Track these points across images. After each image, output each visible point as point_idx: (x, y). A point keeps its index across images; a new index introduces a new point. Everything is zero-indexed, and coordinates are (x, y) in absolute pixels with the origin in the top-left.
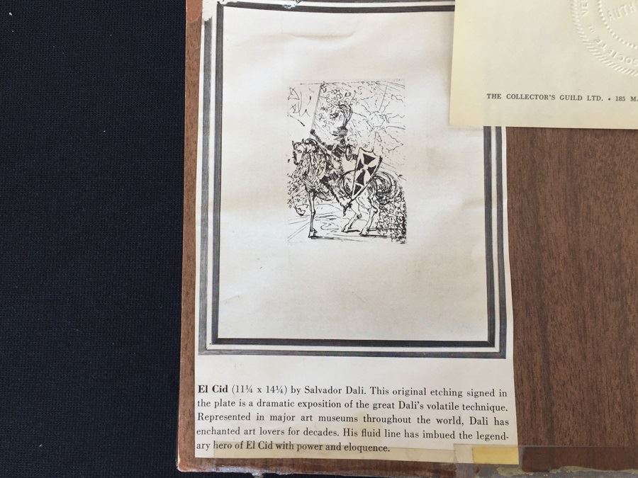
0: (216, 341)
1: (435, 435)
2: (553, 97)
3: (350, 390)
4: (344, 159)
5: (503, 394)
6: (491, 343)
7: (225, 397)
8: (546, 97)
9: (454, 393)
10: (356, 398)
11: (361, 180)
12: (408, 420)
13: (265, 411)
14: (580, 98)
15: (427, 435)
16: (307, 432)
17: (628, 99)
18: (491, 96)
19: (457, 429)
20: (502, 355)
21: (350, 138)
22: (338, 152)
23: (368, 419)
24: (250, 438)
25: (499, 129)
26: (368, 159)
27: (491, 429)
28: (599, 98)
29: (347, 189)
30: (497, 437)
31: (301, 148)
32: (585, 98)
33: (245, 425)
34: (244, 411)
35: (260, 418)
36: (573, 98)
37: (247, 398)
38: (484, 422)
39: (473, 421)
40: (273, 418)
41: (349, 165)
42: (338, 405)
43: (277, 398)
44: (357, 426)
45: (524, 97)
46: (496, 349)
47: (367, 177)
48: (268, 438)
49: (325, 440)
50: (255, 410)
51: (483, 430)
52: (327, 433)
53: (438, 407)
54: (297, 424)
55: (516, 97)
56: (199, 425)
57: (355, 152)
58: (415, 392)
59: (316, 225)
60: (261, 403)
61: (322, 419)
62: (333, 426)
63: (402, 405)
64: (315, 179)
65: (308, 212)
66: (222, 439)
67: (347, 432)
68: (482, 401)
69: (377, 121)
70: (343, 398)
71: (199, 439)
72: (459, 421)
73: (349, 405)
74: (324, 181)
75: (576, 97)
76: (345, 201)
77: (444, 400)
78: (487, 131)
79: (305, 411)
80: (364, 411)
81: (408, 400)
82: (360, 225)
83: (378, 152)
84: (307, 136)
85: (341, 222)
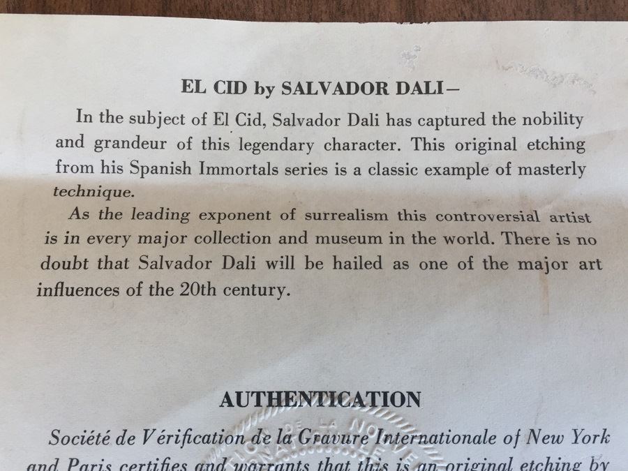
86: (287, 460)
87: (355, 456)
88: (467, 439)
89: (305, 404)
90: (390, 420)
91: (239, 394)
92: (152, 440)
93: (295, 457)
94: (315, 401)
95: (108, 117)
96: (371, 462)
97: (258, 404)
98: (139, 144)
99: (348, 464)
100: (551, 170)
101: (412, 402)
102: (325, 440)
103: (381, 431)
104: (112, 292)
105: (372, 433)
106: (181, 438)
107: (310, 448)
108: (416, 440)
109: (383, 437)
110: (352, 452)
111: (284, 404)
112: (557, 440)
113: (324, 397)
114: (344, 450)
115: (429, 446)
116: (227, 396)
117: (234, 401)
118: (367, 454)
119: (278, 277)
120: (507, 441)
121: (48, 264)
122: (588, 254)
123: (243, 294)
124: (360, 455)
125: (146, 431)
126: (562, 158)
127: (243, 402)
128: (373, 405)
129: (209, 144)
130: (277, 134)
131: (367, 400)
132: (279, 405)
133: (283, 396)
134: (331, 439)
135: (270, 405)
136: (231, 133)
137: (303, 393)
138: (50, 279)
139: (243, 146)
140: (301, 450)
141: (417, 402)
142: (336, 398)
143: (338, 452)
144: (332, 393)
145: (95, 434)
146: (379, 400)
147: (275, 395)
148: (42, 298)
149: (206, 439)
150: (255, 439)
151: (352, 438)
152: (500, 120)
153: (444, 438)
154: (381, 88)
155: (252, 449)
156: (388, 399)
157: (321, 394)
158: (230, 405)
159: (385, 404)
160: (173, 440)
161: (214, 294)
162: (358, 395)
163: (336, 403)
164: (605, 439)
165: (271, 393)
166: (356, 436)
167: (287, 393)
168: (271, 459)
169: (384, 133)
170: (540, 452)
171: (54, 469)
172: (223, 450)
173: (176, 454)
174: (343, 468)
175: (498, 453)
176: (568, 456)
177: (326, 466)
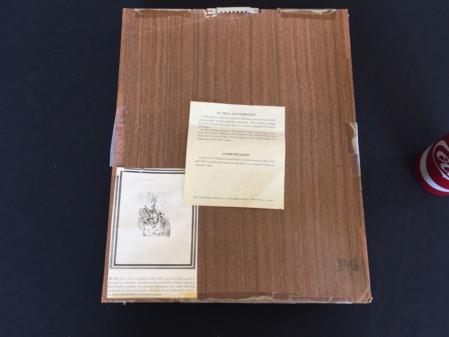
0: (115, 265)
1: (175, 290)
3: (152, 278)
4: (154, 214)
5: (194, 279)
6: (191, 265)
7: (117, 281)
8: (209, 198)
9: (180, 279)
10: (153, 281)
11: (158, 220)
12: (168, 287)
13: (128, 285)
15: (172, 291)
16: (139, 291)
17: (230, 199)
18: (194, 197)
19: (181, 289)
20: (194, 268)
21: (156, 208)
22: (152, 212)
23: (157, 286)
24: (123, 292)
25: (196, 206)
26: (160, 214)
27: (190, 288)
29: (154, 222)
30: (191, 291)
31: (142, 211)
32: (219, 198)
33: (122, 289)
34: (122, 285)
35: (126, 287)
36: (216, 198)
37: (122, 281)
38: (188, 287)
39: (185, 286)
40: (130, 287)
41: (155, 215)
42: (149, 283)
43: (131, 281)
44: (153, 289)
46: (193, 266)
47: (160, 219)
48: (128, 293)
49: (144, 293)
50: (125, 285)
51: (188, 289)
52: (145, 290)
53: (176, 283)
54: (137, 288)
55: (201, 198)
56: (108, 289)
57: (157, 212)
58: (170, 279)
59: (145, 232)
60: (126, 283)
61: (144, 287)
62: (146, 289)
63: (166, 282)
64: (145, 219)
65: (143, 228)
66: (115, 293)
67: (150, 290)
68: (188, 281)
69: (163, 203)
70: (150, 281)
71: (108, 293)
72: (181, 287)
73: (152, 283)
74: (148, 220)
76: (153, 226)
77: (178, 281)
78: (193, 206)
79: (139, 285)
80: (156, 284)
81: (168, 281)
82: (157, 232)
83: (163, 212)
84: (144, 207)
85: (152, 231)
87: (240, 162)
90: (245, 157)
91: (225, 153)
92: (213, 159)
93: (232, 162)
94: (235, 155)
95: (206, 117)
96: (242, 163)
97: (227, 155)
98: (211, 121)
100: (271, 127)
101: (248, 155)
102: (236, 160)
103: (244, 159)
104: (208, 139)
105: (242, 159)
106: (216, 159)
107: (234, 161)
108: (248, 160)
112: (268, 161)
116: (223, 153)
119: (230, 139)
120: (261, 161)
121: (198, 136)
122: (274, 138)
123: (226, 141)
125: (212, 157)
126: (272, 125)
128: (243, 155)
129: (221, 121)
130: (231, 120)
133: (231, 154)
136: (224, 120)
137: (233, 154)
138: (199, 137)
139: (226, 121)
142: (238, 155)
145: (205, 157)
147: (229, 154)
148: (198, 140)
149: (220, 159)
150: (227, 159)
151: (240, 160)
152: (263, 120)
154: (246, 114)
156: (245, 155)
158: (223, 155)
161: (222, 140)
162: (241, 154)
164: (274, 162)
168: (229, 162)
169: (246, 121)
170: (265, 163)
171: (199, 162)
172: (222, 160)
173: (216, 161)
174: (238, 164)
175: (259, 163)
176: (269, 163)
177: (236, 163)
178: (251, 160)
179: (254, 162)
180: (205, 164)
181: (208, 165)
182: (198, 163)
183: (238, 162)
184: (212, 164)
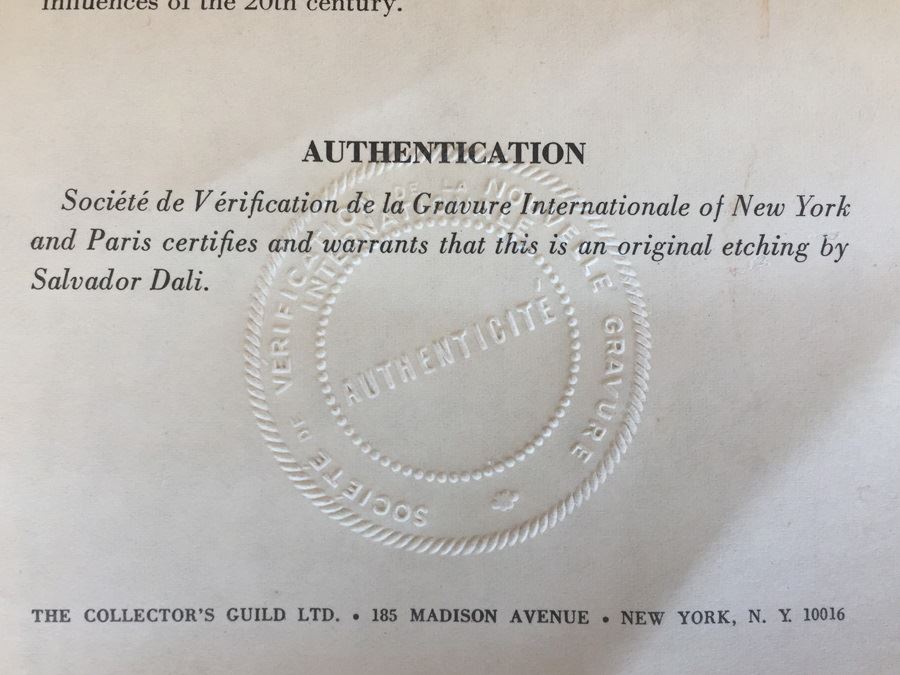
2: (210, 614)
8: (190, 615)
14: (280, 615)
17: (404, 615)
18: (43, 617)
28: (328, 614)
32: (292, 615)
36: (260, 614)
45: (131, 615)
55: (110, 615)
75: (270, 613)
86: (397, 236)
87: (491, 230)
88: (648, 208)
89: (423, 159)
90: (543, 180)
91: (329, 144)
92: (208, 206)
93: (409, 230)
94: (436, 155)
96: (514, 239)
97: (357, 159)
99: (482, 241)
101: (573, 157)
102: (451, 208)
103: (528, 196)
104: (148, 4)
105: (516, 199)
106: (248, 204)
107: (429, 219)
108: (578, 209)
109: (531, 204)
110: (488, 225)
111: (392, 158)
112: (775, 210)
113: (450, 149)
114: (476, 222)
115: (595, 216)
116: (312, 146)
117: (322, 153)
118: (508, 227)
120: (705, 211)
123: (334, 9)
124: (499, 229)
125: (200, 192)
127: (336, 155)
128: (519, 160)
131: (510, 154)
132: (386, 160)
133: (392, 148)
134: (458, 207)
135: (374, 159)
137: (419, 145)
140: (417, 222)
141: (580, 157)
142: (467, 152)
143: (468, 225)
144: (461, 145)
145: (127, 196)
146: (527, 154)
147: (380, 147)
148: (50, 12)
149: (284, 206)
150: (353, 206)
151: (488, 206)
153: (617, 207)
155: (348, 220)
156: (540, 153)
157: (445, 145)
158: (317, 159)
159: (535, 160)
160: (237, 206)
161: (294, 8)
162: (497, 148)
163: (466, 157)
164: (842, 211)
165: (374, 144)
166: (493, 204)
167: (398, 145)
168: (375, 234)
170: (750, 228)
171: (69, 243)
172: (308, 220)
173: (242, 225)
174: (475, 247)
175: (692, 228)
176: (790, 227)
177: (452, 245)
178: (603, 209)
179: (637, 227)
180: (126, 263)
181: (163, 280)
182: (55, 262)
183: (468, 228)
184: (197, 259)
